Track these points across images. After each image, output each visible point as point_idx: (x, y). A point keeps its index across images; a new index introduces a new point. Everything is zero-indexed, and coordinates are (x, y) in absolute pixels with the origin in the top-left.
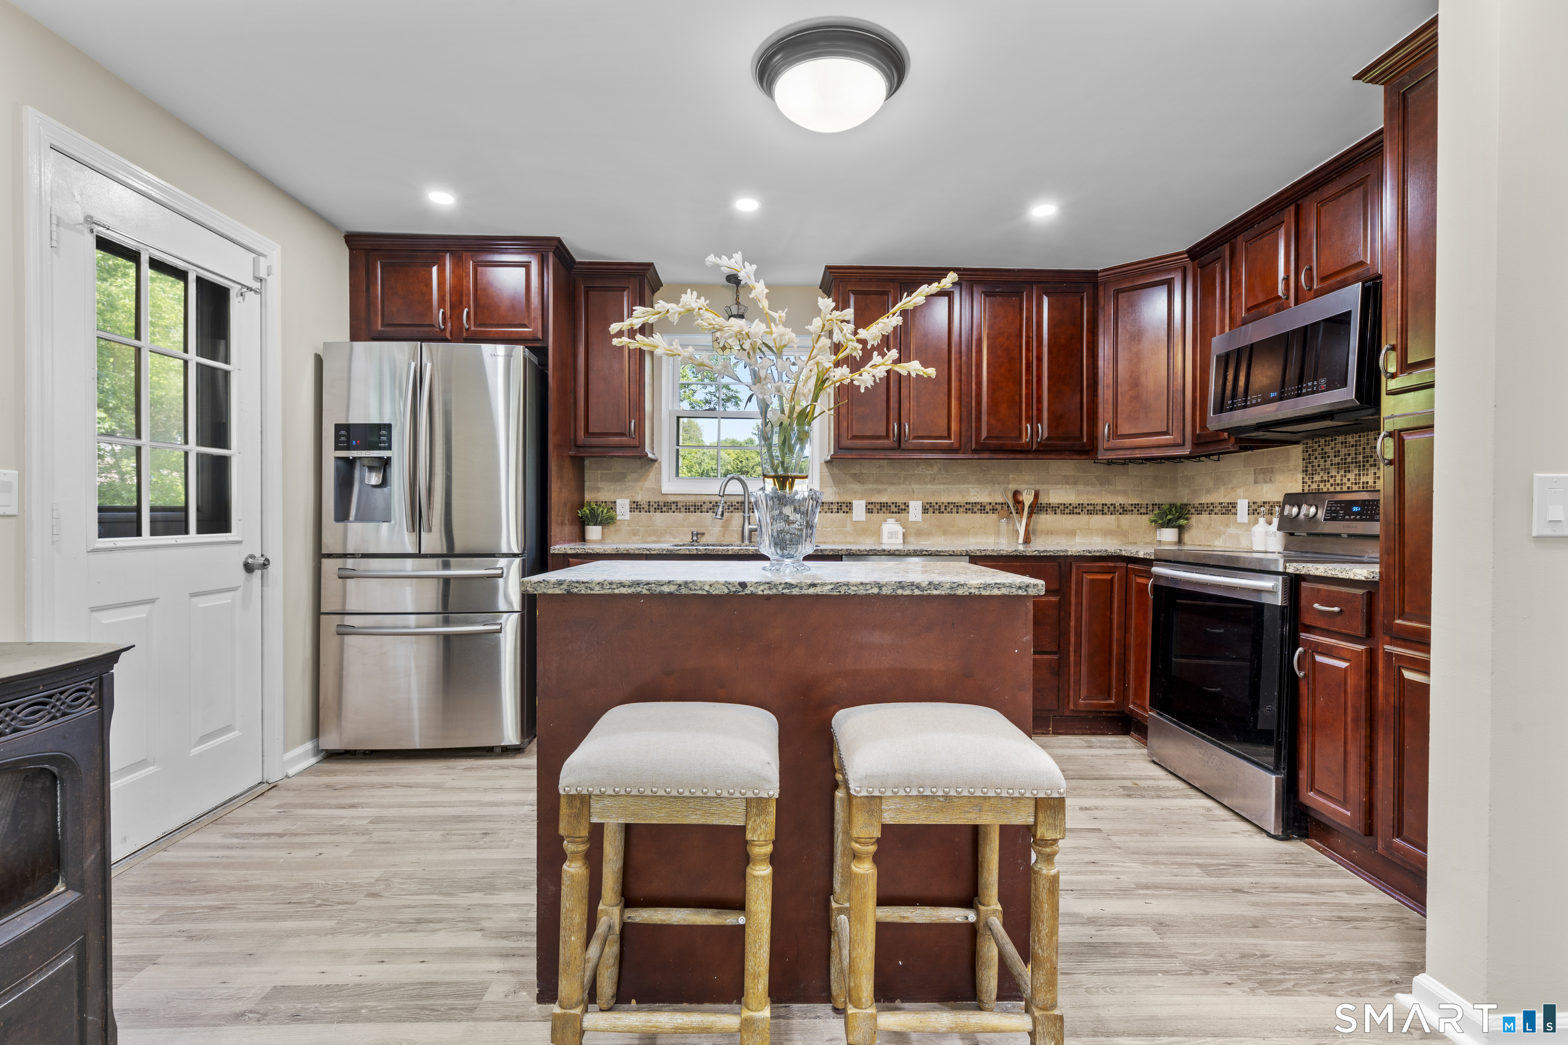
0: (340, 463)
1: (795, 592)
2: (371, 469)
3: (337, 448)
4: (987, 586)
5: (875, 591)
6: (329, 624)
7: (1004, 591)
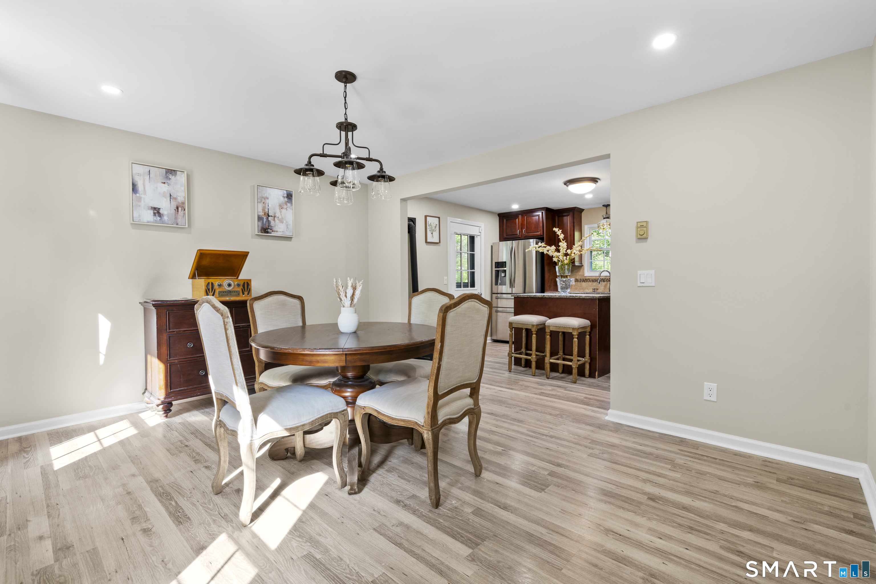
0: (496, 271)
1: (552, 297)
2: (503, 272)
3: (495, 268)
4: (586, 297)
5: (566, 297)
6: (494, 309)
7: (589, 298)
